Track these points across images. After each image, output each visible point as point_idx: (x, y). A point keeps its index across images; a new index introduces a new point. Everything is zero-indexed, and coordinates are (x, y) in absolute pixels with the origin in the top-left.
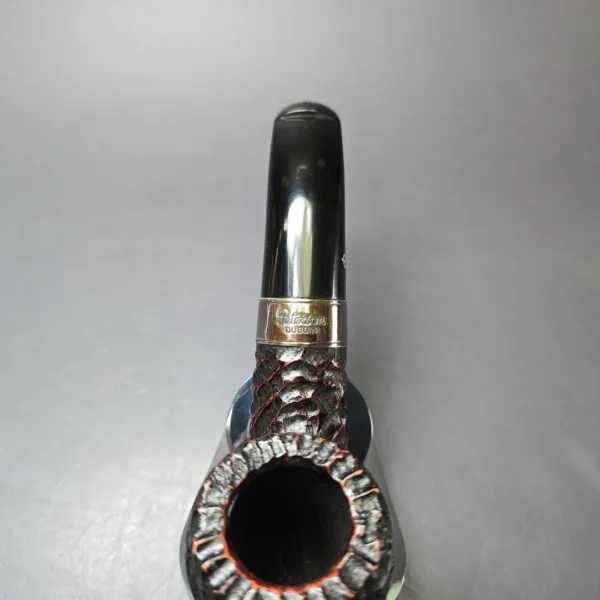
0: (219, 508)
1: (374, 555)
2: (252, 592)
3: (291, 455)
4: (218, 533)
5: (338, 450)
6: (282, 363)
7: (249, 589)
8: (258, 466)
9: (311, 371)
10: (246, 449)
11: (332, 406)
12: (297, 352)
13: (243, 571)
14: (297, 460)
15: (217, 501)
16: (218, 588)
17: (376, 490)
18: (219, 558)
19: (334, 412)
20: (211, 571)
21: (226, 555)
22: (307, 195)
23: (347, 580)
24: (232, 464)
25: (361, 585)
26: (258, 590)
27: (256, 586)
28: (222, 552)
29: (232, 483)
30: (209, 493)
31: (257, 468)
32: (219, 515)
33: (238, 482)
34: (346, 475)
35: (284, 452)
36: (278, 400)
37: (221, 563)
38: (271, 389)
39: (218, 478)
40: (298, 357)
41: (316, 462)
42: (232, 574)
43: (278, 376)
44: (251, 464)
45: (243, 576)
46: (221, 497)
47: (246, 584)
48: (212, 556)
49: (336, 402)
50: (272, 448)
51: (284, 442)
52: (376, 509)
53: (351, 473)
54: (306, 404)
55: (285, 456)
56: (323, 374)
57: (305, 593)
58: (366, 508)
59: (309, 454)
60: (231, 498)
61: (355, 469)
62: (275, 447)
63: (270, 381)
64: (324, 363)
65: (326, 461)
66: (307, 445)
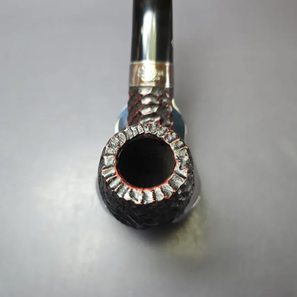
0: (113, 156)
1: (185, 174)
2: (129, 190)
3: (146, 133)
4: (113, 166)
5: (168, 130)
6: (141, 95)
7: (128, 189)
8: (131, 138)
9: (156, 99)
10: (125, 131)
11: (166, 116)
12: (149, 89)
13: (124, 182)
14: (149, 135)
15: (112, 153)
16: (113, 189)
17: (187, 147)
18: (114, 177)
19: (167, 119)
20: (110, 182)
21: (117, 175)
22: (153, 9)
23: (172, 185)
24: (118, 137)
25: (179, 187)
26: (132, 189)
27: (131, 188)
28: (115, 174)
29: (119, 145)
30: (108, 149)
31: (130, 139)
32: (113, 159)
33: (122, 144)
34: (172, 141)
35: (143, 132)
36: (140, 113)
37: (114, 179)
38: (137, 109)
39: (112, 143)
40: (150, 92)
41: (158, 136)
42: (120, 183)
43: (140, 102)
44: (128, 137)
45: (125, 184)
46: (114, 151)
47: (126, 187)
48: (111, 175)
49: (168, 115)
50: (137, 130)
51: (143, 127)
52: (186, 155)
53: (175, 140)
54: (153, 115)
55: (144, 133)
56: (162, 101)
57: (153, 190)
58: (181, 155)
59: (155, 132)
60: (119, 152)
61: (176, 139)
62: (139, 130)
63: (136, 104)
64: (162, 95)
65: (163, 135)
66: (154, 128)
